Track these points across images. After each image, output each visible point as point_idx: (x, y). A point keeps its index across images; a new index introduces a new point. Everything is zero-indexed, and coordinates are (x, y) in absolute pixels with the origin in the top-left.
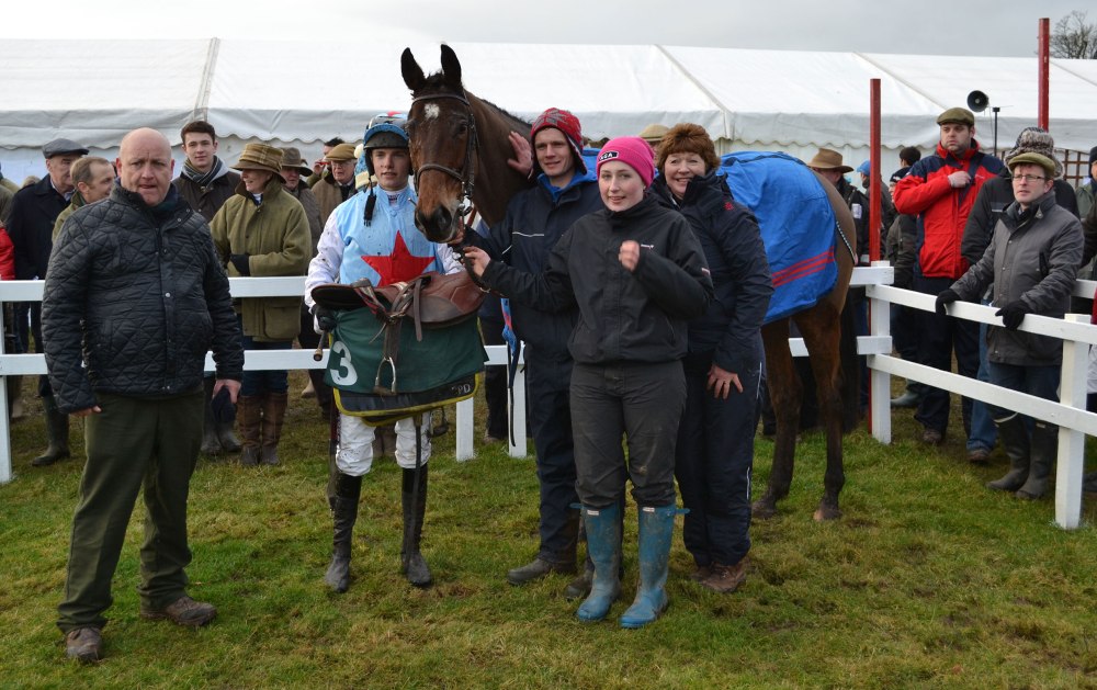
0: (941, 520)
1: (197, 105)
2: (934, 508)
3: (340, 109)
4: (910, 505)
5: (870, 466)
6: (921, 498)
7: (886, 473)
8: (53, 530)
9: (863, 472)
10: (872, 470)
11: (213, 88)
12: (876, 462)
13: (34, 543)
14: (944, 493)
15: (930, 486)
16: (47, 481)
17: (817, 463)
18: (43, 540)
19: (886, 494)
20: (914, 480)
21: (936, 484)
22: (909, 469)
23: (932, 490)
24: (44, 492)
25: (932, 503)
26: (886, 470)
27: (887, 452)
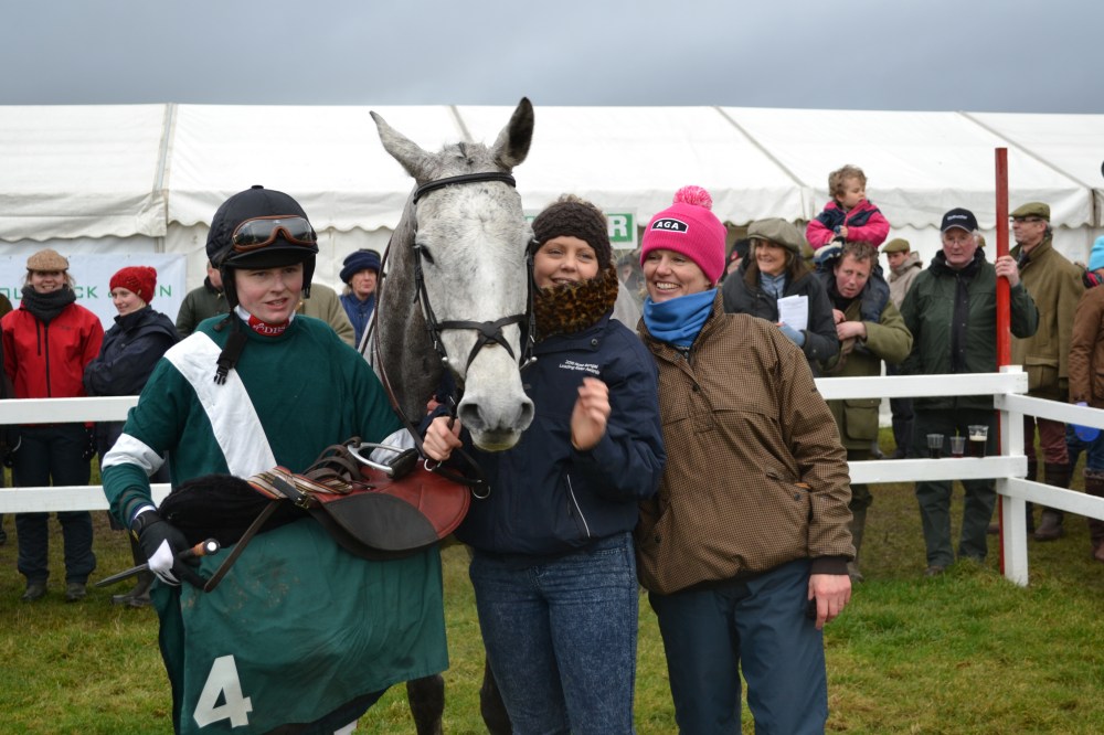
0: (1099, 672)
1: (155, 186)
2: (1089, 659)
3: (331, 190)
4: (1058, 656)
5: (1007, 611)
6: (1072, 648)
7: (1025, 620)
8: (35, 698)
9: (998, 619)
10: (1008, 616)
11: (173, 167)
12: (1011, 607)
13: (16, 714)
14: (1099, 642)
15: (1080, 634)
16: (17, 642)
17: (942, 609)
18: (28, 711)
19: (1028, 643)
20: (1060, 628)
21: (1088, 631)
22: (1054, 615)
23: (1083, 639)
24: (14, 655)
25: (1084, 653)
26: (1025, 615)
27: (1025, 595)
